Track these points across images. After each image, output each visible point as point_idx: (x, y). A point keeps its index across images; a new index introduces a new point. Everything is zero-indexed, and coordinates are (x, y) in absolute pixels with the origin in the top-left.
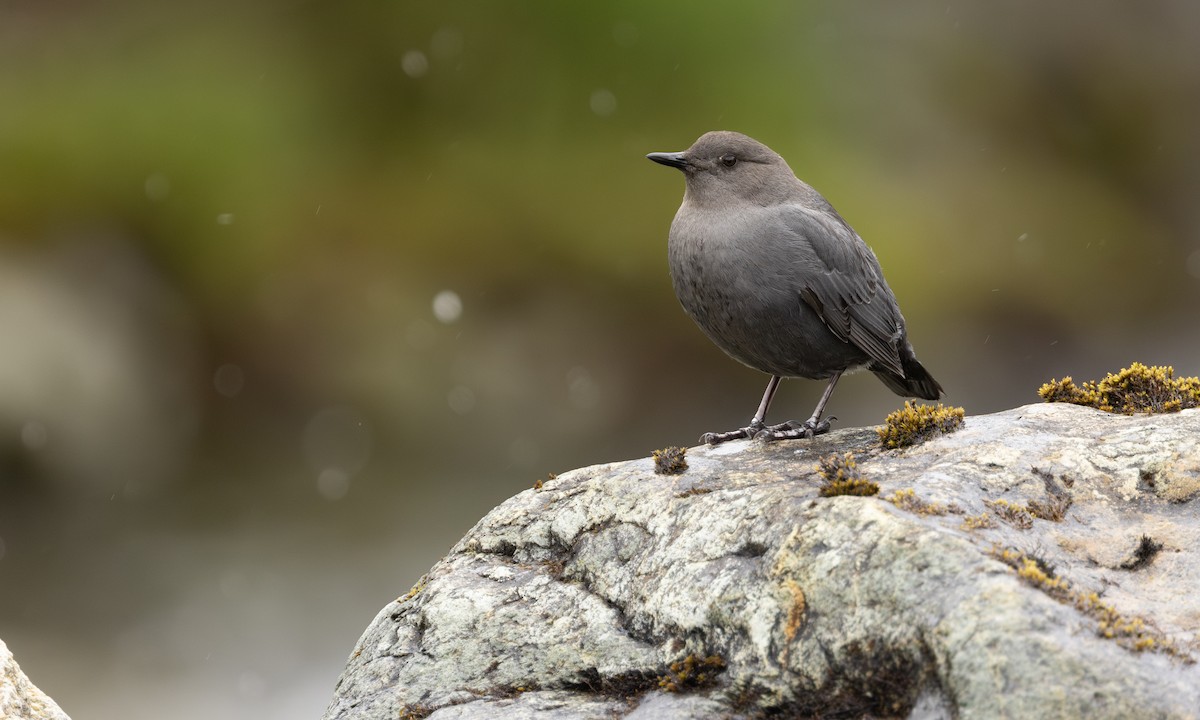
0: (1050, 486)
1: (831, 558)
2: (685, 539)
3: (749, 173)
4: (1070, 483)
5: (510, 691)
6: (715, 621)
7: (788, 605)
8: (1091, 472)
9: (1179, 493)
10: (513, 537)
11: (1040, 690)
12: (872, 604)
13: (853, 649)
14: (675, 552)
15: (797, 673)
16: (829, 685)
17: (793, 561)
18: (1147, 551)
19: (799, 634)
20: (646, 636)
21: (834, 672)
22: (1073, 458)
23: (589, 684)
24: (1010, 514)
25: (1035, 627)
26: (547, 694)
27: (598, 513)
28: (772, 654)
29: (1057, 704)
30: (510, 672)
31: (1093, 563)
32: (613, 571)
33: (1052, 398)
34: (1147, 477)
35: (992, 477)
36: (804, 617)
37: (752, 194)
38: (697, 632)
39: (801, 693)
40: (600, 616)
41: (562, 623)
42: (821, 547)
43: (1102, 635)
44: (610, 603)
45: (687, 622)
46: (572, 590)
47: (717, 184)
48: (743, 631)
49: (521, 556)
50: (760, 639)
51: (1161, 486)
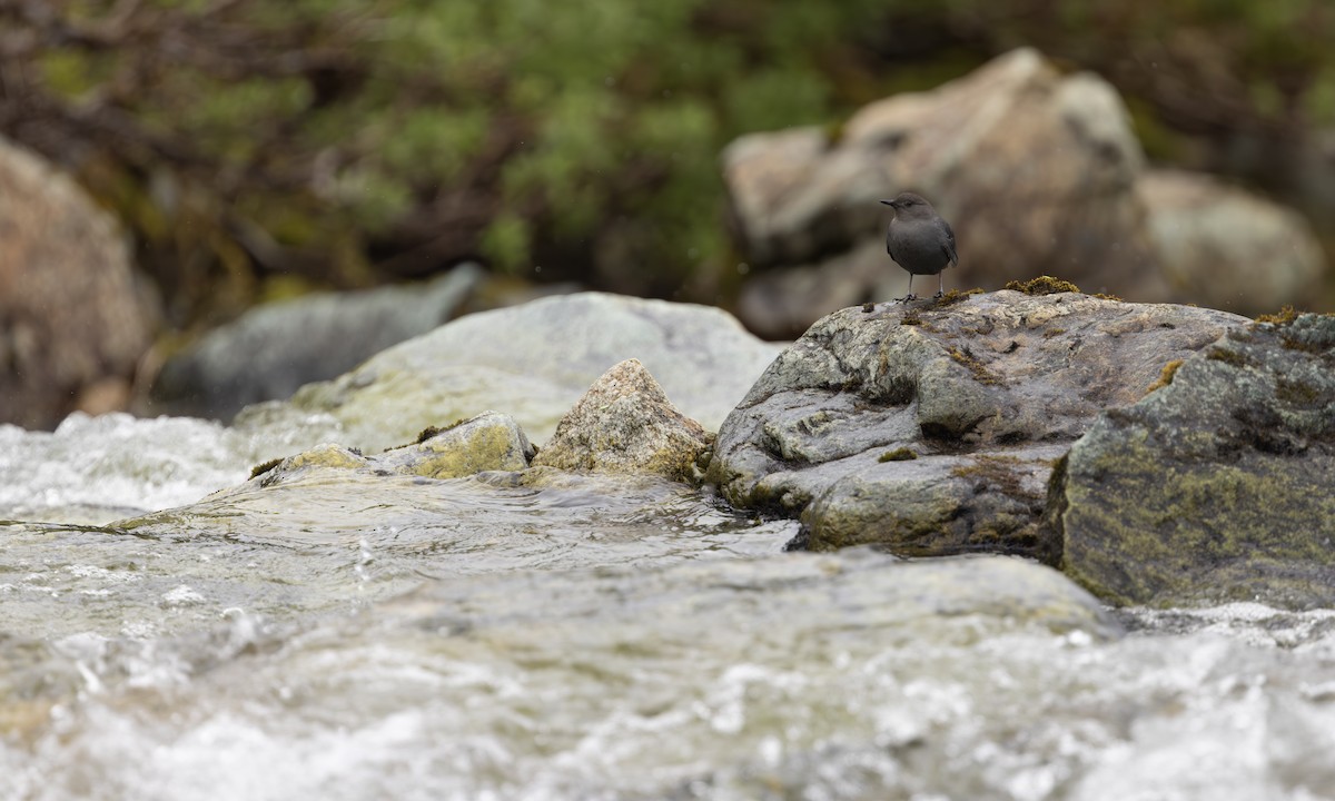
0: (988, 323)
1: (897, 348)
2: (861, 337)
3: (916, 208)
4: (994, 321)
5: (800, 388)
6: (862, 368)
7: (882, 363)
8: (1004, 317)
9: (1033, 326)
10: (818, 333)
11: (946, 398)
12: (905, 364)
13: (898, 380)
14: (858, 342)
15: (882, 387)
16: (891, 392)
17: (885, 348)
18: (1014, 346)
19: (885, 374)
20: (844, 371)
21: (893, 388)
22: (1000, 312)
23: (825, 387)
24: (967, 332)
25: (950, 376)
26: (812, 390)
27: (841, 325)
28: (875, 381)
29: (951, 403)
30: (803, 381)
31: (994, 350)
32: (841, 347)
33: (1010, 288)
34: (1024, 319)
35: (967, 319)
36: (886, 367)
37: (918, 216)
38: (857, 370)
39: (882, 394)
40: (833, 362)
41: (822, 364)
42: (895, 343)
43: (975, 379)
44: (838, 359)
45: (855, 366)
46: (827, 353)
47: (905, 212)
48: (869, 371)
49: (819, 339)
50: (873, 376)
51: (1027, 323)
